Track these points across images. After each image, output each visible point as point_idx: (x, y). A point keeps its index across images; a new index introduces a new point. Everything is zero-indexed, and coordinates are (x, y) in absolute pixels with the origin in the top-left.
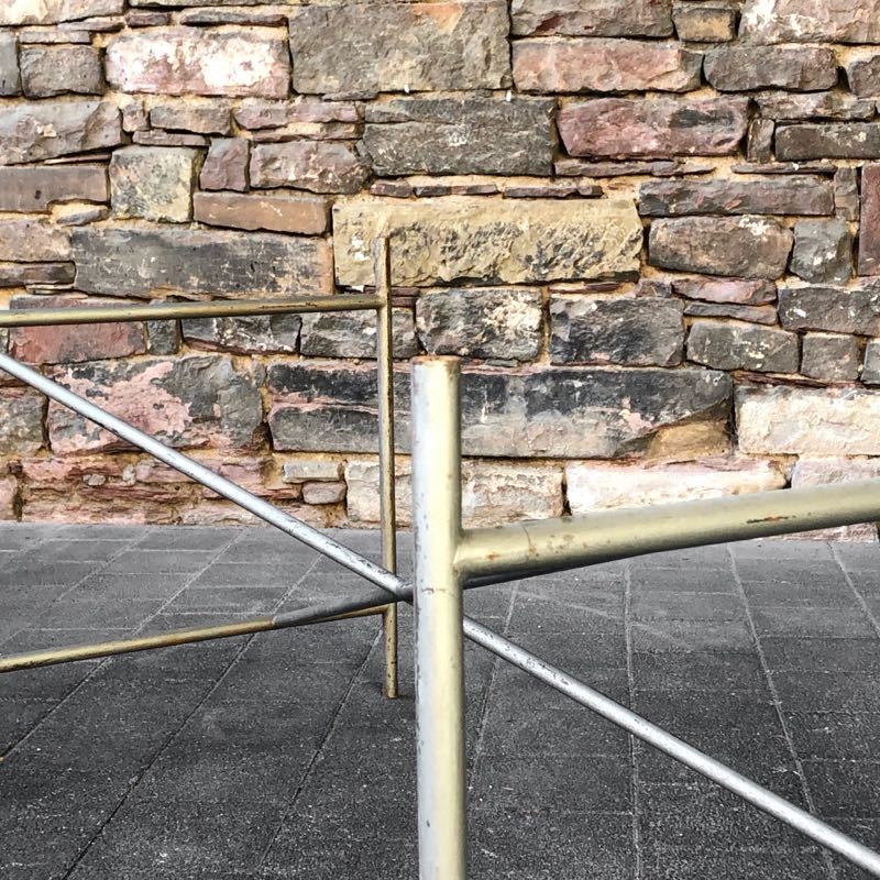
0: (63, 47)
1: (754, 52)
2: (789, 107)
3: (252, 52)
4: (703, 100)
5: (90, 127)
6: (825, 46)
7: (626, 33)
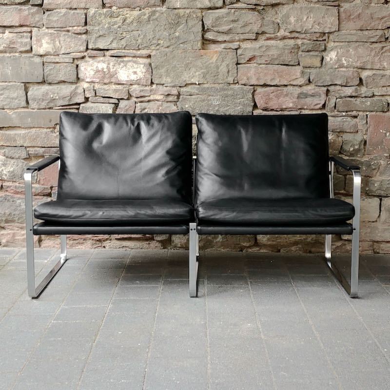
0: (62, 64)
1: (329, 71)
2: (342, 92)
3: (137, 68)
4: (310, 89)
5: (72, 95)
6: (355, 69)
7: (281, 63)
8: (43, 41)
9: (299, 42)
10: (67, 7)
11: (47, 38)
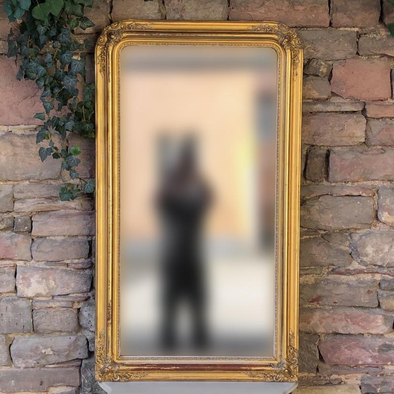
8: (32, 280)
9: (378, 277)
10: (65, 234)
11: (37, 276)
